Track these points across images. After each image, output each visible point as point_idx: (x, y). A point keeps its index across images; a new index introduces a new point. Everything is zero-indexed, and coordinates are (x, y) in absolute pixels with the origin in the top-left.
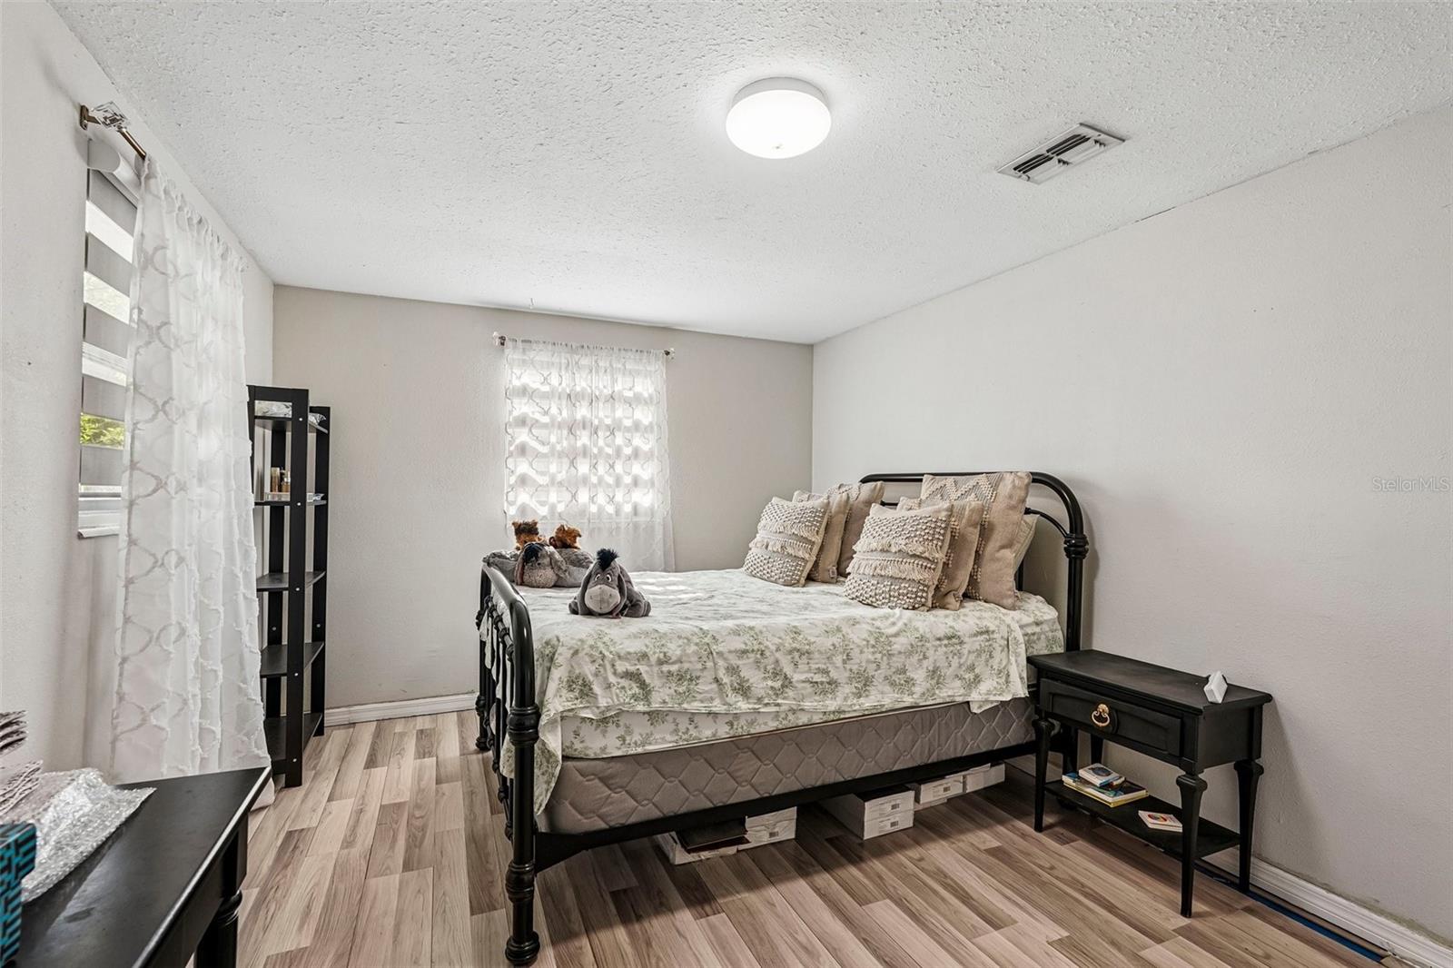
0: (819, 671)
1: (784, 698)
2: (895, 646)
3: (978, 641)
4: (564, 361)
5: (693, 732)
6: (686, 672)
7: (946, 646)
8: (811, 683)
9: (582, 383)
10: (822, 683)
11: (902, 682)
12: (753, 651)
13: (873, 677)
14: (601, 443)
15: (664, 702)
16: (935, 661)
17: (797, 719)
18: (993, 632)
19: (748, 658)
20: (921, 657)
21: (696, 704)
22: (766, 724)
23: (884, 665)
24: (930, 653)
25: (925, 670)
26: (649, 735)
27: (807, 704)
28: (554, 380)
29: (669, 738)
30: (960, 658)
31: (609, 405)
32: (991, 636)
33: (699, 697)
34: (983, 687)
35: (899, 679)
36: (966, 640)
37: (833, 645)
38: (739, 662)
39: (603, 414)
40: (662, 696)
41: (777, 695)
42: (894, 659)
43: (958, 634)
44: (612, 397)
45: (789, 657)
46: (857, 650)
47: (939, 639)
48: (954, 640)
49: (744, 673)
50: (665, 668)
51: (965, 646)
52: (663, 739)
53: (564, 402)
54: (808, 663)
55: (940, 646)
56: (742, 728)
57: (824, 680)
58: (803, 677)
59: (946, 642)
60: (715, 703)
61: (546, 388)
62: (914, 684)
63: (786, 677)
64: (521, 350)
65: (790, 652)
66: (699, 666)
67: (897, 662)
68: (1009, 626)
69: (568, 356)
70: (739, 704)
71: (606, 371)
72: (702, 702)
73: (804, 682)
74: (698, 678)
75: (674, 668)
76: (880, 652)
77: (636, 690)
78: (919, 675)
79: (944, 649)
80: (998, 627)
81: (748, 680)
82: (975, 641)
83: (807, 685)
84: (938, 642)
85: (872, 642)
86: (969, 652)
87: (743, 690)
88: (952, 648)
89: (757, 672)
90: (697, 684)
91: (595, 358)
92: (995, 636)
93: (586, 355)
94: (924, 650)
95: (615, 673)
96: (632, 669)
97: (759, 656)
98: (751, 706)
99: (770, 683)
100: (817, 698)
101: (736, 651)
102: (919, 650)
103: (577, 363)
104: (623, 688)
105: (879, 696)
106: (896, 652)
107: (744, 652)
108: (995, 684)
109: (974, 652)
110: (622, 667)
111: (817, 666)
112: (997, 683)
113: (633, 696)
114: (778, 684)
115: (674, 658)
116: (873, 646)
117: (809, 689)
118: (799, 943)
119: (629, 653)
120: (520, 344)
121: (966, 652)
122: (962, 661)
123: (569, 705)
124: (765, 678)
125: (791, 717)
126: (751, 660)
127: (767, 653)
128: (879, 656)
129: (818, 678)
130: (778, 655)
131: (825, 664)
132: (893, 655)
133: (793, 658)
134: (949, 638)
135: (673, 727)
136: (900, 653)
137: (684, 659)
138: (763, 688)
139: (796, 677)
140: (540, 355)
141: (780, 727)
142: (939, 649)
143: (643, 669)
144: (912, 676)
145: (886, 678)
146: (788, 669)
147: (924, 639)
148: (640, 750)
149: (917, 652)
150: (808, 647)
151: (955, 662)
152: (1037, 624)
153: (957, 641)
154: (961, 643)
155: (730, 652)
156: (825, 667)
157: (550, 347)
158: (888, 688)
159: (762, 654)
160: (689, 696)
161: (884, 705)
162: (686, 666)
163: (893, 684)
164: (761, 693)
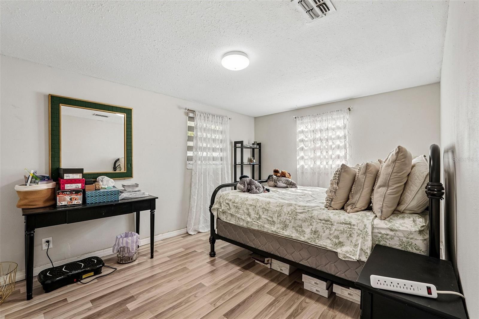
0: (270, 217)
1: (259, 221)
2: (298, 217)
3: (343, 227)
4: (312, 120)
5: (239, 222)
6: (238, 206)
7: (323, 223)
8: (267, 219)
9: (318, 126)
10: (271, 221)
11: (300, 231)
12: (253, 205)
13: (288, 225)
14: (324, 144)
15: (233, 212)
16: (316, 228)
17: (264, 229)
18: (354, 225)
19: (252, 207)
20: (309, 224)
21: (239, 215)
22: (255, 227)
23: (292, 222)
24: (315, 224)
25: (310, 230)
26: (231, 219)
27: (266, 226)
28: (309, 127)
29: (234, 221)
30: (330, 231)
31: (326, 132)
32: (352, 227)
33: (240, 213)
34: (344, 249)
35: (299, 229)
36: (335, 224)
37: (277, 210)
38: (249, 207)
39: (324, 135)
40: (233, 211)
41: (258, 220)
42: (297, 221)
43: (331, 220)
44: (327, 129)
45: (262, 210)
46: (284, 214)
47: (321, 220)
48: (328, 222)
49: (250, 211)
50: (234, 204)
51: (334, 226)
52: (233, 221)
53: (312, 133)
54: (267, 213)
55: (320, 223)
56: (249, 226)
57: (271, 220)
58: (265, 217)
59: (324, 222)
60: (243, 216)
61: (306, 130)
62: (305, 233)
63: (260, 215)
64: (301, 120)
65: (263, 208)
66: (241, 206)
67: (299, 223)
68: (365, 225)
69: (313, 118)
70: (248, 219)
71: (325, 121)
72: (240, 215)
73: (265, 218)
74: (240, 209)
75: (235, 205)
76: (292, 217)
77: (228, 208)
78: (308, 231)
79: (322, 225)
80: (358, 223)
81: (250, 213)
82: (341, 226)
83: (266, 220)
84: (320, 221)
85: (290, 213)
86: (335, 230)
87: (249, 215)
88: (326, 225)
89: (253, 211)
90: (240, 210)
91: (322, 117)
92: (355, 227)
93: (319, 116)
94: (311, 222)
95: (225, 202)
96: (228, 202)
97: (254, 207)
98: (251, 220)
99: (256, 216)
100: (269, 225)
101: (249, 204)
102: (309, 221)
103: (316, 120)
104: (226, 206)
105: (291, 233)
106: (298, 219)
107: (251, 205)
108: (351, 250)
109: (338, 230)
110: (227, 201)
111: (269, 215)
112: (353, 250)
113: (228, 209)
114: (258, 217)
115: (236, 202)
116: (290, 214)
117: (266, 221)
118: (242, 285)
119: (229, 199)
120: (300, 118)
121: (334, 229)
122: (331, 232)
123: (218, 207)
124: (255, 214)
125: (262, 228)
126: (252, 208)
127: (257, 207)
128: (291, 218)
129: (269, 219)
130: (259, 208)
131: (272, 215)
132: (297, 219)
133: (263, 210)
134: (326, 221)
135: (235, 219)
136: (300, 220)
137: (238, 203)
138: (253, 216)
139: (263, 216)
140: (306, 120)
141: (259, 229)
142: (319, 224)
143: (230, 203)
144: (304, 230)
145: (293, 227)
146: (261, 213)
147: (313, 218)
148: (229, 222)
149: (308, 222)
150: (268, 208)
151: (327, 232)
152: (391, 230)
153: (330, 223)
154: (332, 225)
155: (248, 204)
156: (272, 216)
157: (308, 117)
158: (294, 231)
159: (255, 207)
160: (238, 212)
161: (292, 237)
162: (238, 205)
163: (297, 230)
164: (253, 218)
